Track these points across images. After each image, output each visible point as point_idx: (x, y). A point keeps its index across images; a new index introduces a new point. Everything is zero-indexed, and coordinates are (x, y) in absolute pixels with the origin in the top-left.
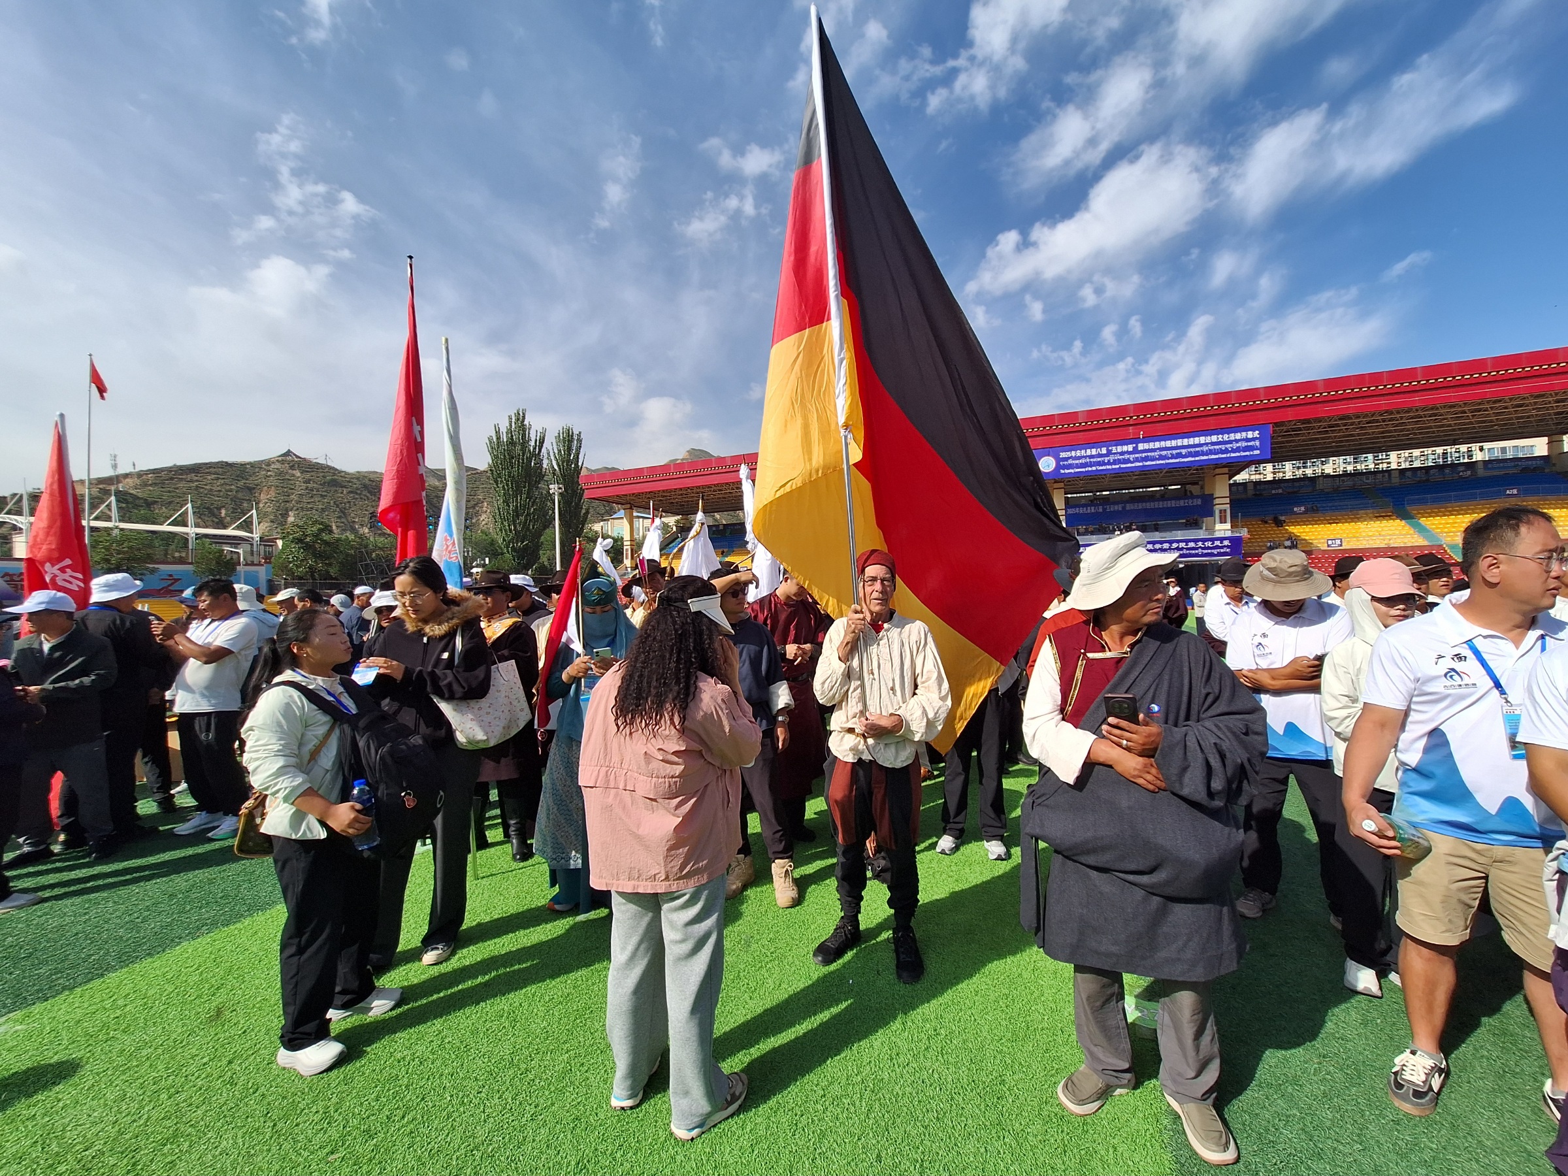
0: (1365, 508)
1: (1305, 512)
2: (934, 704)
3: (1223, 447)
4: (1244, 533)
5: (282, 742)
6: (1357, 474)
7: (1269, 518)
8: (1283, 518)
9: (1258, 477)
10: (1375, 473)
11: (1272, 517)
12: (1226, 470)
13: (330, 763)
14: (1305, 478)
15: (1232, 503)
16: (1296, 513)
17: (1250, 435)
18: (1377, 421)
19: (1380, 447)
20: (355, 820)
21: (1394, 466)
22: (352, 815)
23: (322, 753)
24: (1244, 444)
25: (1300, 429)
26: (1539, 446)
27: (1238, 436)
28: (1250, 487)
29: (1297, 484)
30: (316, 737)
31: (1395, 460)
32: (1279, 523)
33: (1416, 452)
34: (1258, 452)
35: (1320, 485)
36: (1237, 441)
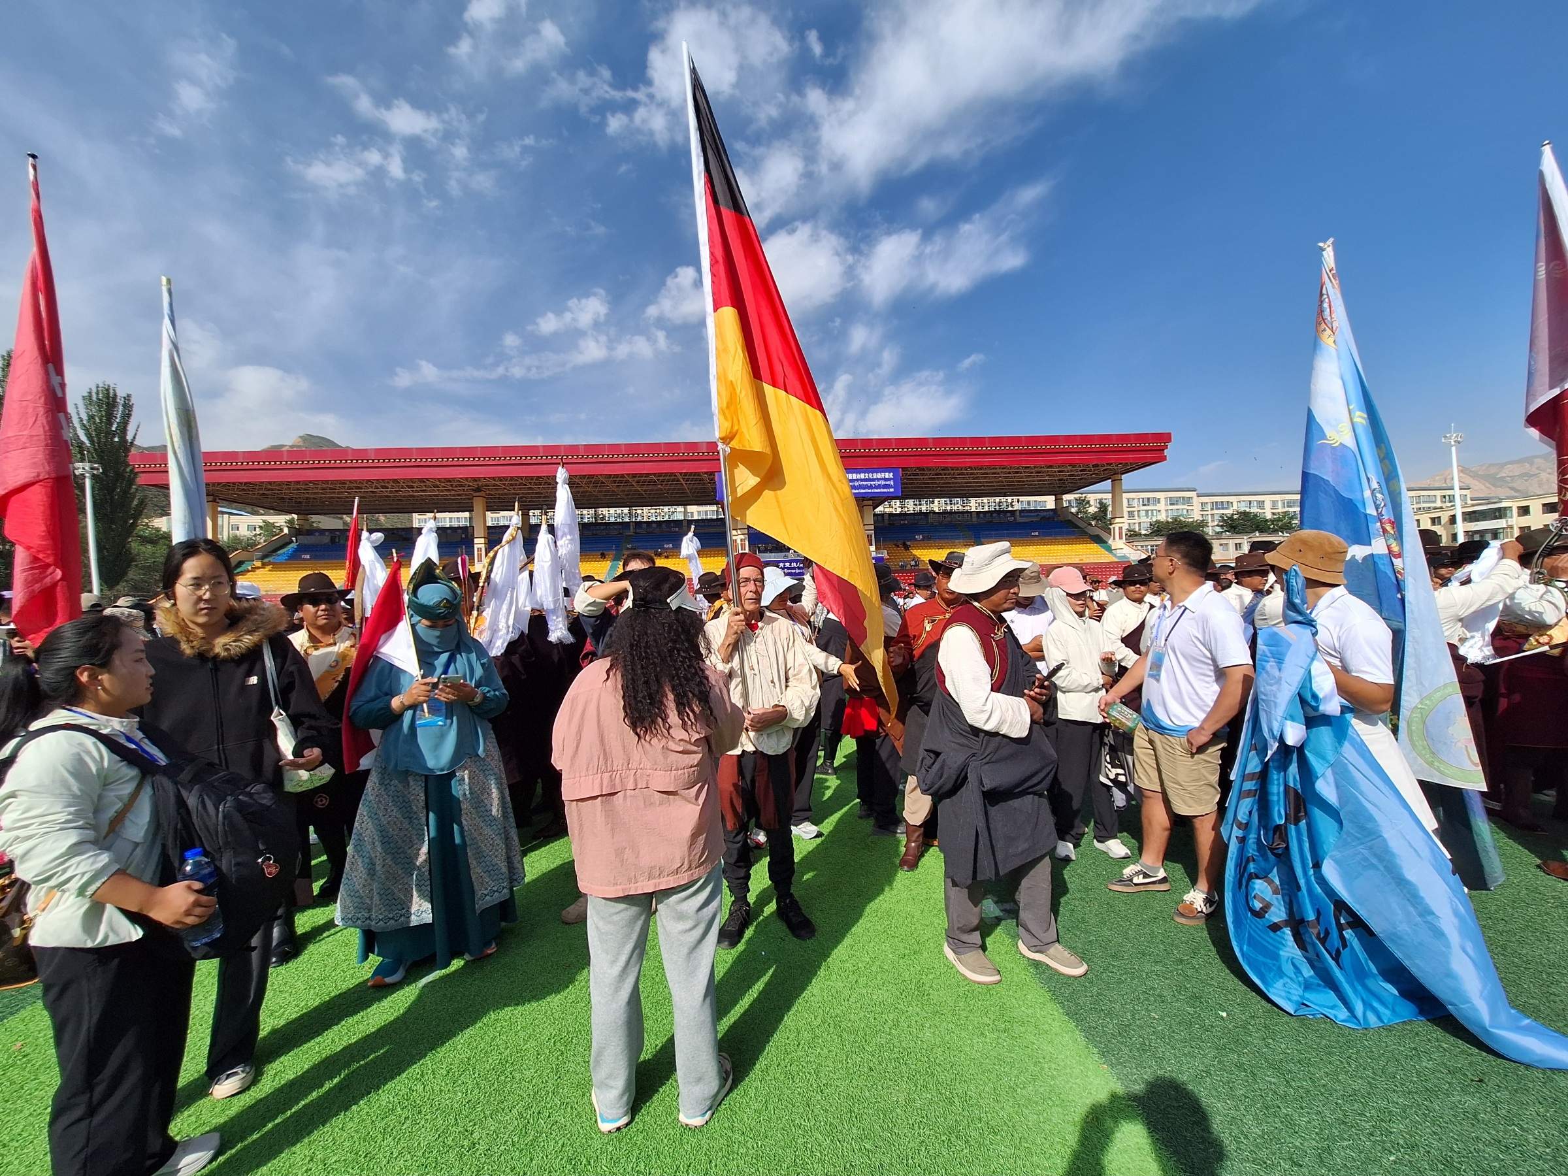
0: (959, 538)
1: (922, 540)
2: (808, 694)
3: (869, 483)
4: (885, 554)
5: (72, 809)
6: (951, 513)
7: (900, 543)
8: (908, 543)
9: (891, 509)
10: (963, 513)
11: (901, 542)
12: (870, 503)
13: (142, 834)
14: (920, 513)
15: (875, 529)
16: (916, 540)
17: (887, 475)
18: (963, 474)
19: (966, 494)
20: (197, 904)
21: (973, 509)
22: (192, 898)
23: (127, 822)
24: (883, 483)
25: (918, 475)
26: (1049, 502)
27: (879, 476)
28: (886, 517)
29: (917, 517)
30: (119, 798)
31: (974, 504)
32: (907, 548)
33: (985, 500)
34: (892, 490)
35: (931, 519)
36: (878, 480)
